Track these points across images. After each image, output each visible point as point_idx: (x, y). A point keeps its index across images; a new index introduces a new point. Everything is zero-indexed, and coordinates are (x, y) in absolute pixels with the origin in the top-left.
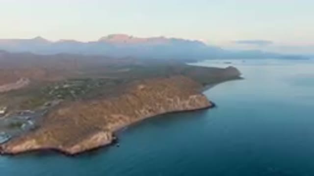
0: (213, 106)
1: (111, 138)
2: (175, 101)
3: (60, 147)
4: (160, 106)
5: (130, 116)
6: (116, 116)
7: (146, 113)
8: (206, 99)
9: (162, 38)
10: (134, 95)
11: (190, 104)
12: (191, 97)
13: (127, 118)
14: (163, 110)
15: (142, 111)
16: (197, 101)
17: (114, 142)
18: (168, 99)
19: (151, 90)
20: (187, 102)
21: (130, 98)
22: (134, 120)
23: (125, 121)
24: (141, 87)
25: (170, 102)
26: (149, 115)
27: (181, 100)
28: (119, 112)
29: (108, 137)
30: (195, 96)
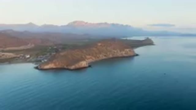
0: (137, 55)
1: (88, 64)
2: (117, 52)
3: (65, 67)
4: (110, 54)
5: (95, 57)
6: (88, 57)
7: (102, 57)
8: (134, 52)
9: (106, 23)
10: (96, 48)
11: (125, 54)
12: (126, 50)
13: (94, 58)
14: (111, 56)
15: (101, 56)
16: (128, 52)
17: (90, 66)
18: (114, 51)
19: (104, 46)
20: (124, 52)
21: (95, 49)
22: (97, 59)
23: (93, 59)
24: (99, 44)
25: (114, 52)
26: (104, 58)
27: (120, 51)
28: (89, 55)
29: (87, 64)
30: (128, 50)
